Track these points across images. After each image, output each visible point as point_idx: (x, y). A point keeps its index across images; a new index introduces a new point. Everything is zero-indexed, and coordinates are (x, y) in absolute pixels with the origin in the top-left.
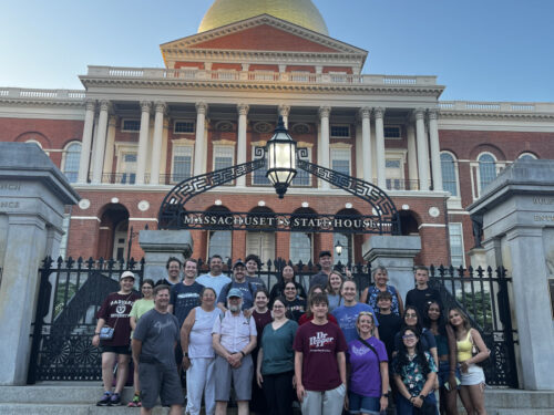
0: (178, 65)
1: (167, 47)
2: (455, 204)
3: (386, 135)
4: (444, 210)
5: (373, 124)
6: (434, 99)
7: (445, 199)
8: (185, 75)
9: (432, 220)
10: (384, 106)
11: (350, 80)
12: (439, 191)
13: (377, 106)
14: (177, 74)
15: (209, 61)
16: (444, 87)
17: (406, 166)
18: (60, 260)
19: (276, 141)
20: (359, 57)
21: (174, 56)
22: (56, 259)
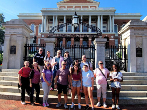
6: (114, 13)
7: (115, 34)
8: (62, 9)
9: (112, 38)
10: (103, 14)
11: (96, 9)
15: (66, 6)
16: (116, 10)
18: (29, 44)
21: (59, 5)
22: (28, 44)
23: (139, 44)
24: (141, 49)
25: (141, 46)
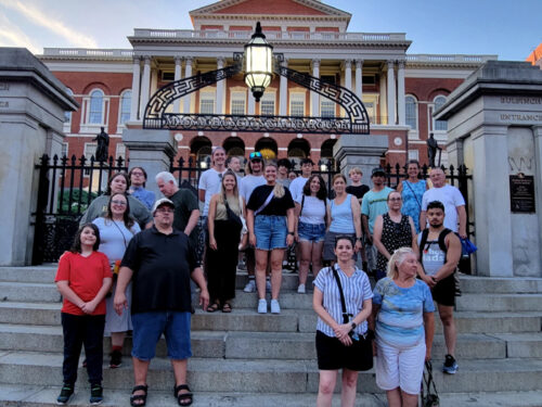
0: (203, 27)
1: (194, 14)
2: (414, 137)
3: (363, 82)
4: (406, 140)
5: (354, 73)
6: (402, 52)
7: (406, 132)
8: (208, 36)
9: (396, 147)
10: (363, 58)
11: (337, 37)
12: (403, 125)
13: (356, 58)
14: (202, 34)
15: (226, 24)
16: (411, 42)
17: (379, 106)
18: (56, 158)
19: (252, 45)
20: (344, 19)
21: (200, 21)
22: (52, 157)
23: (522, 159)
24: (531, 178)
25: (530, 168)
